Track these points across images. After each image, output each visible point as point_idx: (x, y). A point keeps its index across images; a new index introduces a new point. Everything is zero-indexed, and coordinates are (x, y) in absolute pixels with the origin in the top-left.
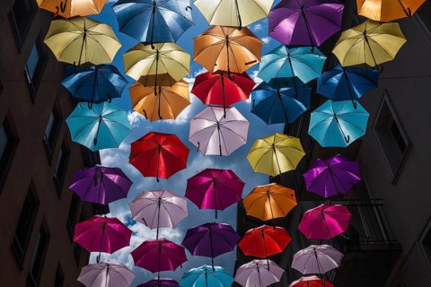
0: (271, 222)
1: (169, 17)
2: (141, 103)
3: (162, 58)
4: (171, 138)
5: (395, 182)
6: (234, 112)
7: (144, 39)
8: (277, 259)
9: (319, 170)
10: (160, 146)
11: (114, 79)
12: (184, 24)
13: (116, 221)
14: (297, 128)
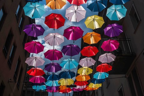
0: (92, 45)
2: (49, 3)
5: (135, 33)
6: (81, 8)
8: (94, 57)
9: (109, 28)
10: (55, 18)
13: (39, 43)
14: (102, 13)
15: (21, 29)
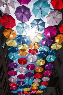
0: (39, 73)
1: (26, 40)
2: (20, 53)
3: (24, 46)
4: (25, 59)
5: (59, 68)
6: (35, 55)
7: (21, 43)
8: (40, 79)
9: (47, 65)
10: (23, 60)
11: (16, 49)
12: (28, 41)
13: (15, 71)
14: (44, 58)
15: (7, 64)
